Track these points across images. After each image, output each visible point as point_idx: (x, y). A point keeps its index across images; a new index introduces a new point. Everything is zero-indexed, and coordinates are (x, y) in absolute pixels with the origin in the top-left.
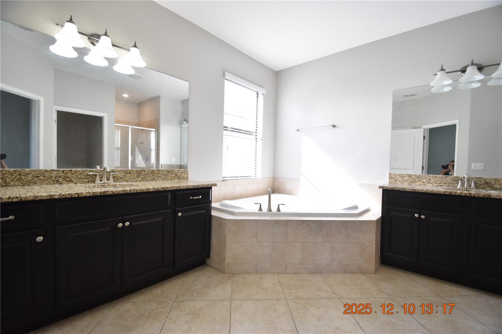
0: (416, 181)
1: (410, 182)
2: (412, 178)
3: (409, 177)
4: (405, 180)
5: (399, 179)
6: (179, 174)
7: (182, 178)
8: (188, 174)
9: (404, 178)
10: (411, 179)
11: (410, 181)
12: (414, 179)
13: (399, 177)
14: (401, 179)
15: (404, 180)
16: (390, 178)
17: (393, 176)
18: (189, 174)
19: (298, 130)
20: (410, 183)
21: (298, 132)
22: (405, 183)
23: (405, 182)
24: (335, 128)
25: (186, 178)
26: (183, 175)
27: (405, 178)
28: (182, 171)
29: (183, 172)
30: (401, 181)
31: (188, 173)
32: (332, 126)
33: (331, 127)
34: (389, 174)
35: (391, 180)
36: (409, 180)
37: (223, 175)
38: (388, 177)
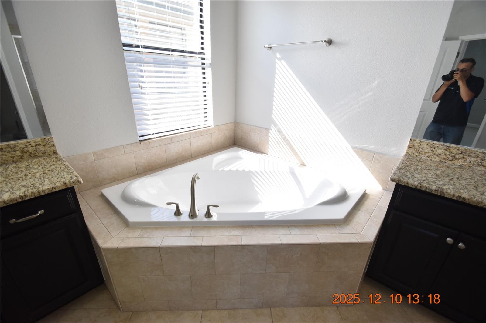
0: (456, 159)
1: (445, 159)
2: (450, 152)
3: (446, 150)
4: (436, 153)
5: (426, 151)
6: (31, 150)
7: (40, 154)
8: (53, 145)
9: (436, 151)
10: (448, 153)
11: (445, 157)
12: (453, 155)
13: (428, 147)
14: (430, 151)
15: (434, 154)
16: (409, 147)
17: (416, 145)
18: (56, 145)
19: (271, 48)
20: (444, 161)
21: (270, 52)
22: (435, 158)
23: (436, 156)
24: (331, 46)
25: (51, 153)
26: (41, 149)
27: (438, 151)
28: (35, 142)
29: (40, 145)
30: (428, 154)
31: (52, 143)
32: (325, 41)
33: (325, 43)
34: (409, 140)
35: (411, 150)
36: (443, 154)
37: (140, 133)
38: (408, 144)
